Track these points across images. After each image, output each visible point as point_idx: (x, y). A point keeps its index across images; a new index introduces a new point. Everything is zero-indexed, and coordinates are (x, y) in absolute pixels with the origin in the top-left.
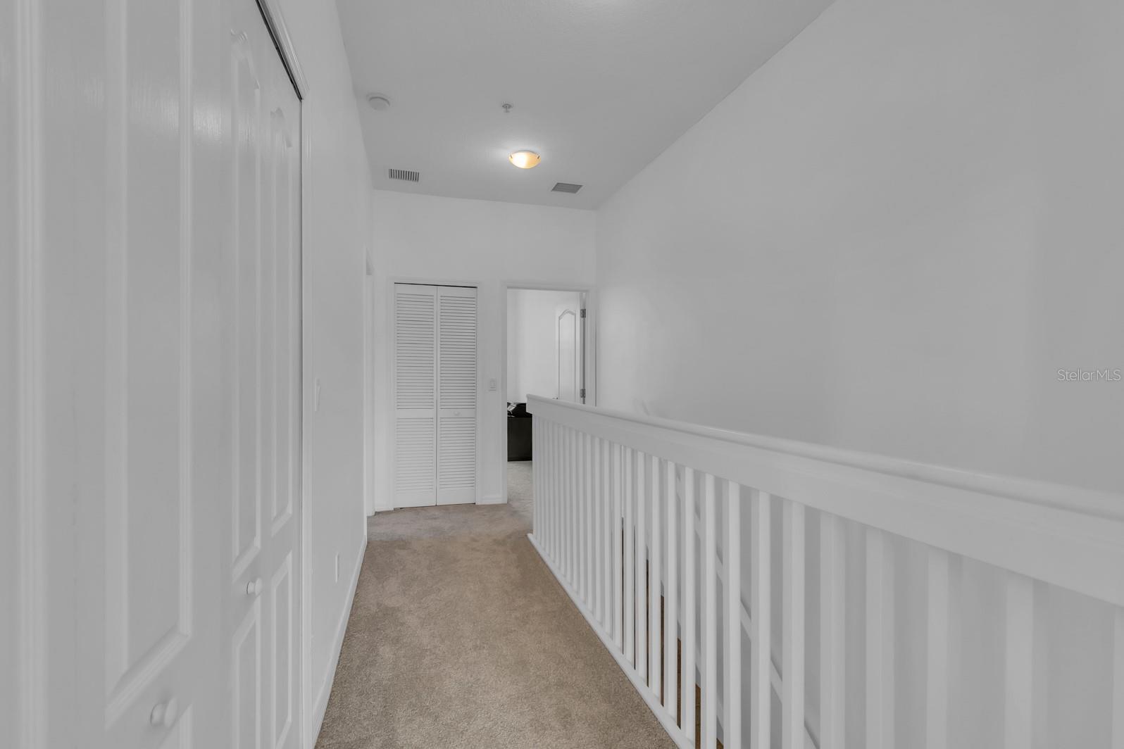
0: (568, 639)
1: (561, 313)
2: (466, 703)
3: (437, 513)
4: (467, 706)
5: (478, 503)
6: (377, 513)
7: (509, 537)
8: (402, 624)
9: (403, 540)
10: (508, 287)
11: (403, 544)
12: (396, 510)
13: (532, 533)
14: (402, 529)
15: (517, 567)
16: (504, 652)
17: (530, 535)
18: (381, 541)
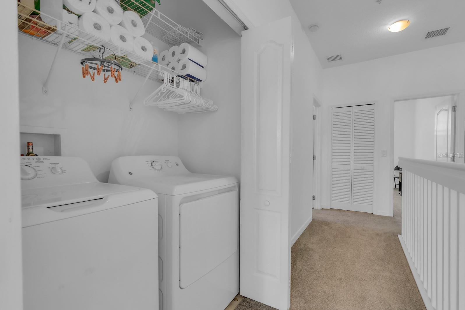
0: (400, 299)
1: (439, 111)
2: (323, 303)
3: (350, 214)
4: (324, 304)
5: (374, 213)
6: (322, 209)
7: (386, 233)
8: (311, 256)
9: (328, 222)
10: (395, 101)
11: (327, 224)
12: (331, 209)
13: (401, 235)
14: (329, 217)
15: (383, 250)
16: (356, 288)
17: (399, 236)
18: (318, 220)
